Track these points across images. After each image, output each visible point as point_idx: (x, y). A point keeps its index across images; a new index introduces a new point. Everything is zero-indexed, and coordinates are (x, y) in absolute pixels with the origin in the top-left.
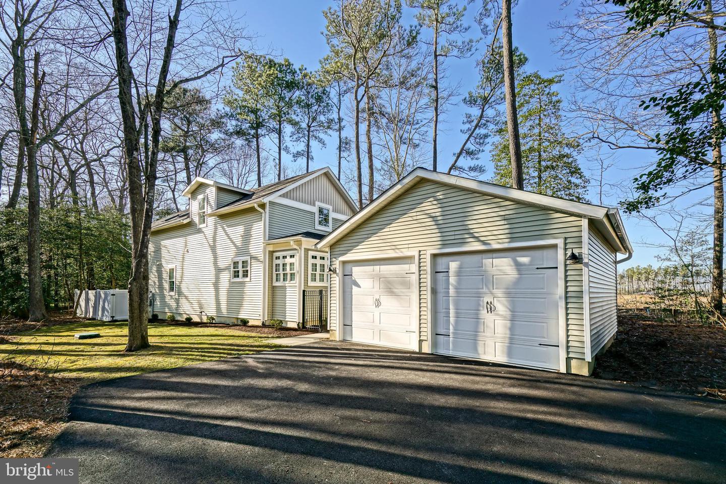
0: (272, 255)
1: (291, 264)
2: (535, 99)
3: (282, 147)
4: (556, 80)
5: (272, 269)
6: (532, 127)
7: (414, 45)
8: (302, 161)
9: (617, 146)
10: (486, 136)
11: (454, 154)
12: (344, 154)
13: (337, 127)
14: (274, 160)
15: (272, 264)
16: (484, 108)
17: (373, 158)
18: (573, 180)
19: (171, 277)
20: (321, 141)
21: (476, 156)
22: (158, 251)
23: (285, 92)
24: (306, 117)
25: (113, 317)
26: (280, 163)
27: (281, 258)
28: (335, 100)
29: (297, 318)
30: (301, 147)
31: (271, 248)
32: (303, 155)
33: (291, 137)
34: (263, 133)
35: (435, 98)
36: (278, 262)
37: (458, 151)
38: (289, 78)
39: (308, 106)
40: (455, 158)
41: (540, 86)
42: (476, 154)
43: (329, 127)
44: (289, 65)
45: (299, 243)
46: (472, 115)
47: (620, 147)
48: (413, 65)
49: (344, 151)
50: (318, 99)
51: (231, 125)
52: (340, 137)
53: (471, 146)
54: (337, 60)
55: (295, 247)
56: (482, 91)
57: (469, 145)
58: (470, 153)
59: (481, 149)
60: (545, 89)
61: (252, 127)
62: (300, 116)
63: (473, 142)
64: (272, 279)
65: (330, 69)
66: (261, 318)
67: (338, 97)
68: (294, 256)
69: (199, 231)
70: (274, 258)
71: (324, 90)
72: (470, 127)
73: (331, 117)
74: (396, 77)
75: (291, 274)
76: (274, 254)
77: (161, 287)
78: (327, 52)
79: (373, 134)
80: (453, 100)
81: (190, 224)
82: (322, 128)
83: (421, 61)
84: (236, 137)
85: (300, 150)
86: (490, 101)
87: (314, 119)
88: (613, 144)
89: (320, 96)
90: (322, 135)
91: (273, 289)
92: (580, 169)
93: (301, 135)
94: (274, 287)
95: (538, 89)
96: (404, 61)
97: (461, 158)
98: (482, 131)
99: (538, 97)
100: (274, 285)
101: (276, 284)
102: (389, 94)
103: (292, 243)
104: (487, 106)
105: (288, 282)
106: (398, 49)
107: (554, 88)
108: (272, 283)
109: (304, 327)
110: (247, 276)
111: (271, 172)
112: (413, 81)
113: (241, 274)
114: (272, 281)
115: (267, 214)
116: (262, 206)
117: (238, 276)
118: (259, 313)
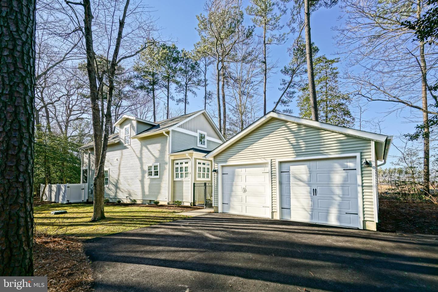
0: (173, 162)
1: (185, 167)
2: (323, 71)
3: (169, 97)
4: (335, 60)
5: (173, 170)
6: (322, 87)
7: (251, 38)
8: (182, 105)
9: (371, 99)
10: (294, 93)
11: (275, 103)
12: (208, 101)
13: (204, 84)
14: (165, 104)
15: (173, 168)
16: (292, 76)
17: (226, 104)
18: (346, 118)
20: (194, 93)
21: (287, 104)
23: (172, 64)
24: (185, 78)
25: (68, 201)
26: (168, 106)
27: (179, 164)
28: (203, 69)
29: (190, 200)
30: (182, 96)
31: (173, 158)
32: (183, 101)
33: (175, 90)
34: (157, 88)
35: (264, 69)
36: (177, 166)
37: (277, 101)
38: (175, 55)
39: (186, 72)
40: (275, 105)
41: (326, 64)
42: (287, 103)
43: (198, 85)
44: (175, 48)
45: (191, 155)
46: (286, 80)
47: (373, 100)
48: (250, 49)
49: (208, 99)
50: (192, 68)
51: (137, 82)
52: (206, 91)
53: (284, 98)
54: (205, 45)
55: (189, 157)
56: (292, 66)
57: (283, 98)
58: (284, 102)
59: (290, 100)
60: (329, 66)
61: (150, 84)
62: (181, 78)
63: (286, 95)
64: (173, 176)
65: (200, 50)
66: (167, 200)
67: (205, 67)
68: (187, 163)
69: (125, 147)
70: (175, 164)
71: (196, 62)
72: (284, 87)
73: (200, 79)
74: (240, 56)
75: (186, 173)
76: (175, 161)
78: (199, 40)
79: (226, 90)
80: (274, 70)
81: (119, 143)
82: (194, 85)
83: (255, 47)
84: (140, 90)
85: (181, 98)
86: (296, 72)
87: (190, 80)
88: (369, 98)
89: (194, 66)
90: (194, 89)
91: (174, 182)
92: (350, 112)
93: (181, 89)
95: (325, 66)
96: (245, 47)
97: (279, 104)
98: (291, 90)
99: (325, 70)
100: (175, 180)
101: (176, 179)
102: (236, 66)
103: (187, 155)
104: (295, 75)
105: (184, 178)
106: (241, 39)
107: (334, 65)
108: (173, 179)
109: (194, 205)
110: (157, 175)
111: (161, 111)
112: (249, 58)
113: (153, 173)
114: (173, 178)
115: (171, 137)
116: (168, 133)
117: (151, 175)
118: (166, 197)
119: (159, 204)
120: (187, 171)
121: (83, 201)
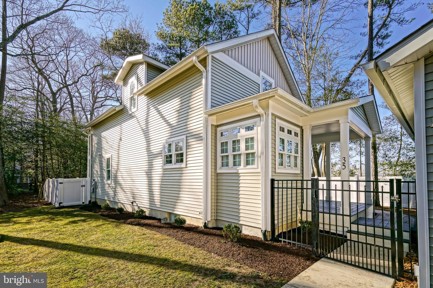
0: (216, 131)
1: (247, 139)
5: (216, 150)
15: (216, 143)
19: (108, 166)
22: (100, 143)
25: (61, 202)
27: (230, 133)
29: (262, 223)
31: (213, 120)
36: (224, 139)
64: (216, 163)
66: (202, 216)
68: (253, 127)
69: (131, 116)
70: (219, 134)
75: (248, 154)
76: (219, 129)
77: (102, 176)
81: (123, 111)
91: (217, 176)
94: (217, 174)
100: (219, 171)
101: (221, 170)
105: (242, 166)
108: (216, 169)
109: (274, 239)
110: (182, 161)
113: (174, 159)
114: (216, 166)
115: (210, 74)
116: (203, 62)
117: (170, 162)
118: (199, 210)
119: (186, 225)
120: (239, 150)
121: (83, 203)
